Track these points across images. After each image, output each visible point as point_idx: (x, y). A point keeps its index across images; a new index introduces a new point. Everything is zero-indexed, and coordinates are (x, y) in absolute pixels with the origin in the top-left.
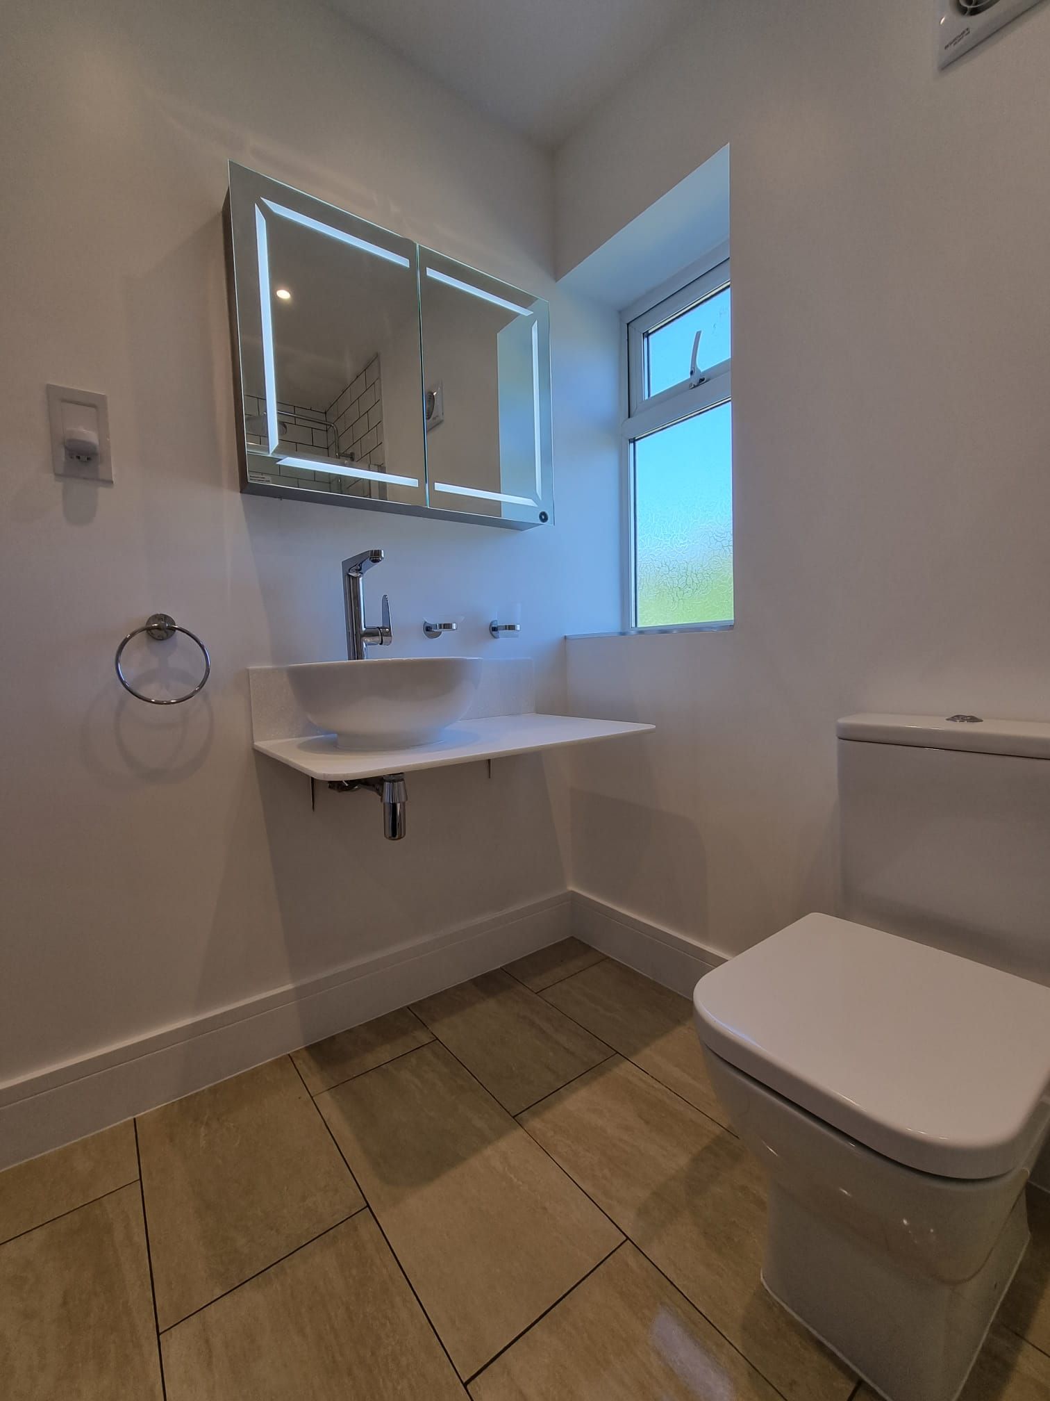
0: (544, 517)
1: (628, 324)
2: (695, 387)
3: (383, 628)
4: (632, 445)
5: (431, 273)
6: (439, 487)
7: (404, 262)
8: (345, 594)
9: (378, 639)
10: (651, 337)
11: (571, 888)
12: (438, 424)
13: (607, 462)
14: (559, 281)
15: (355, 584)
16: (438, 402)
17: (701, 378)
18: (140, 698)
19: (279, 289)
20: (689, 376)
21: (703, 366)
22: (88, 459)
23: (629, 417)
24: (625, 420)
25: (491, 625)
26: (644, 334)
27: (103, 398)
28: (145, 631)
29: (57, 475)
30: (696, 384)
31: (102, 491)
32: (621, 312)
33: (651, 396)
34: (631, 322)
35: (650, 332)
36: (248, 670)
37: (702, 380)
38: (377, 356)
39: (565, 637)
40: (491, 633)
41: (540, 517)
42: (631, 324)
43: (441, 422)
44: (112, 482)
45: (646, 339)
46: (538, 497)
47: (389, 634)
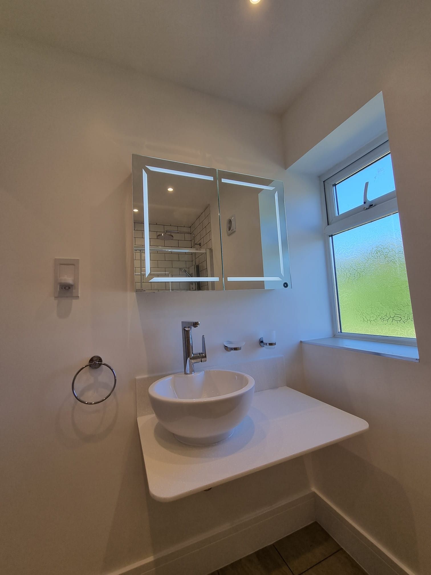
0: (286, 285)
1: (324, 182)
2: (367, 209)
3: (202, 353)
4: (331, 238)
5: (224, 181)
6: (230, 279)
7: (211, 178)
8: (183, 338)
9: (199, 360)
10: (336, 186)
11: (314, 489)
12: (234, 232)
13: (318, 247)
14: (287, 170)
15: (188, 333)
16: (233, 223)
17: (371, 204)
18: (82, 402)
19: (169, 188)
20: (363, 204)
21: (371, 198)
22: (69, 288)
23: (328, 225)
24: (326, 226)
25: (259, 340)
26: (333, 185)
27: (78, 260)
28: (89, 366)
29: (55, 297)
30: (367, 208)
31: (74, 301)
32: (319, 177)
33: (340, 214)
34: (325, 180)
35: (336, 184)
36: (135, 379)
37: (372, 205)
38: (209, 205)
39: (301, 342)
40: (260, 344)
41: (284, 285)
42: (326, 181)
43: (235, 232)
44: (79, 297)
45: (334, 187)
46: (282, 275)
47: (205, 357)
